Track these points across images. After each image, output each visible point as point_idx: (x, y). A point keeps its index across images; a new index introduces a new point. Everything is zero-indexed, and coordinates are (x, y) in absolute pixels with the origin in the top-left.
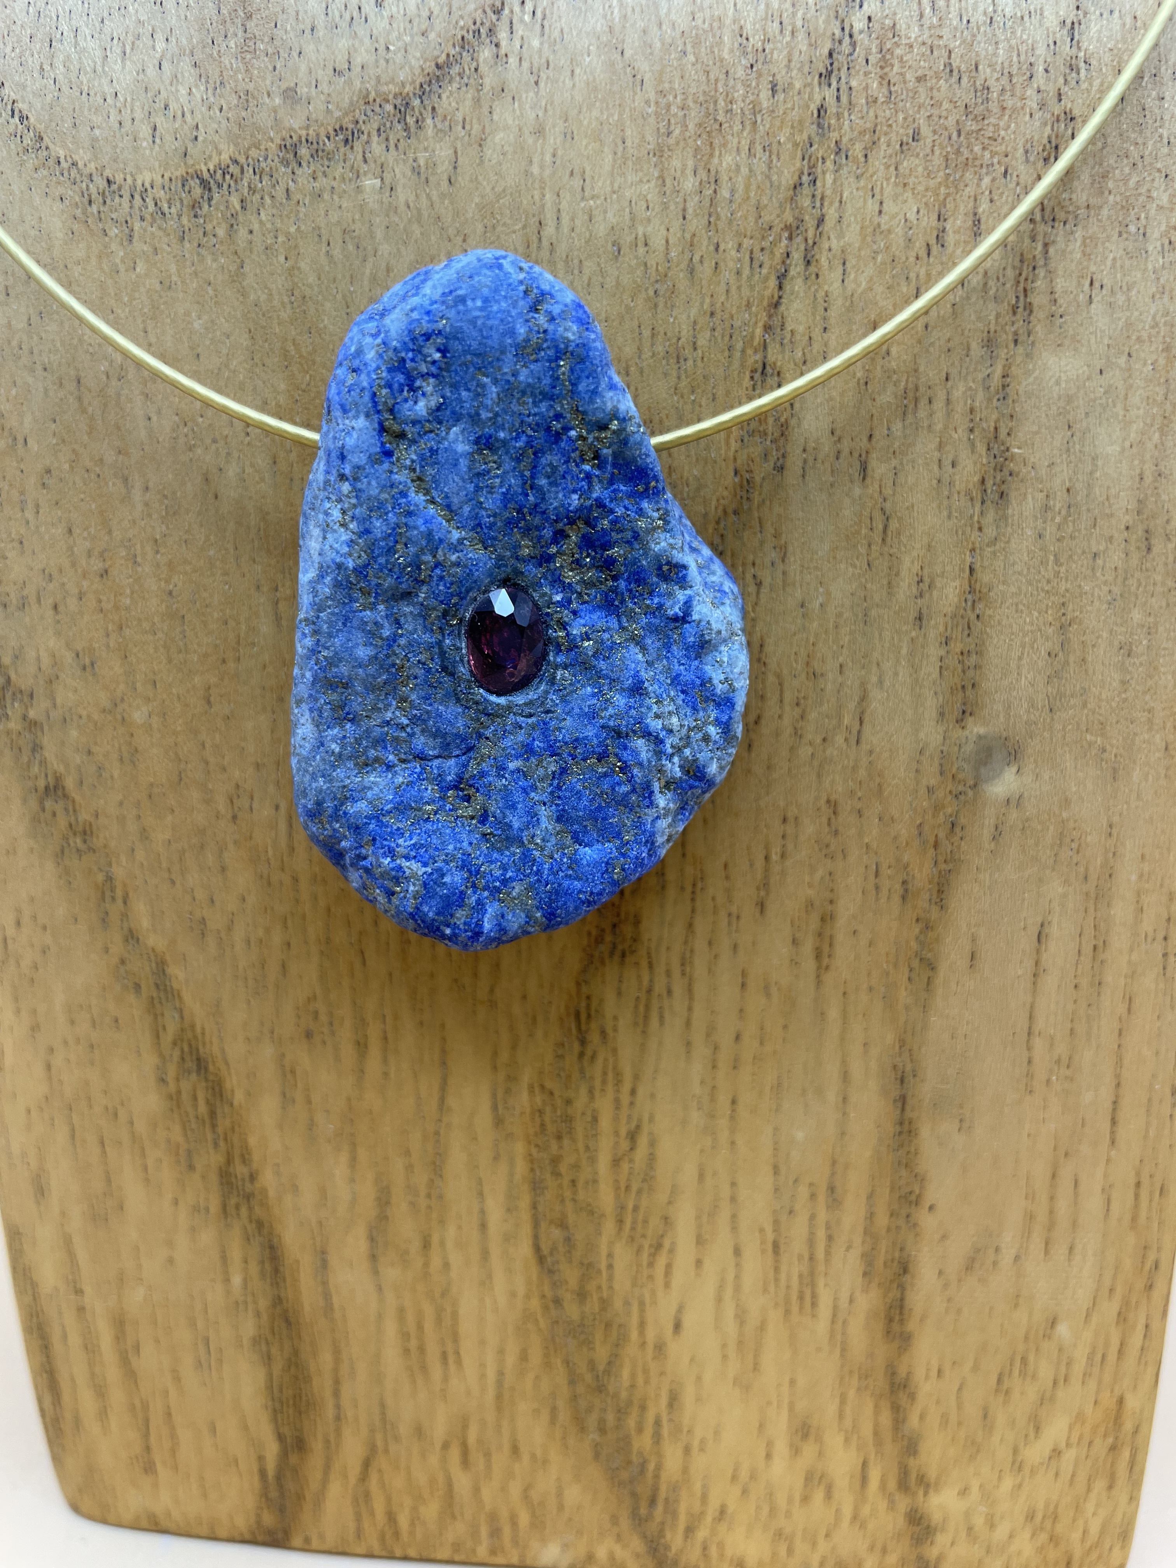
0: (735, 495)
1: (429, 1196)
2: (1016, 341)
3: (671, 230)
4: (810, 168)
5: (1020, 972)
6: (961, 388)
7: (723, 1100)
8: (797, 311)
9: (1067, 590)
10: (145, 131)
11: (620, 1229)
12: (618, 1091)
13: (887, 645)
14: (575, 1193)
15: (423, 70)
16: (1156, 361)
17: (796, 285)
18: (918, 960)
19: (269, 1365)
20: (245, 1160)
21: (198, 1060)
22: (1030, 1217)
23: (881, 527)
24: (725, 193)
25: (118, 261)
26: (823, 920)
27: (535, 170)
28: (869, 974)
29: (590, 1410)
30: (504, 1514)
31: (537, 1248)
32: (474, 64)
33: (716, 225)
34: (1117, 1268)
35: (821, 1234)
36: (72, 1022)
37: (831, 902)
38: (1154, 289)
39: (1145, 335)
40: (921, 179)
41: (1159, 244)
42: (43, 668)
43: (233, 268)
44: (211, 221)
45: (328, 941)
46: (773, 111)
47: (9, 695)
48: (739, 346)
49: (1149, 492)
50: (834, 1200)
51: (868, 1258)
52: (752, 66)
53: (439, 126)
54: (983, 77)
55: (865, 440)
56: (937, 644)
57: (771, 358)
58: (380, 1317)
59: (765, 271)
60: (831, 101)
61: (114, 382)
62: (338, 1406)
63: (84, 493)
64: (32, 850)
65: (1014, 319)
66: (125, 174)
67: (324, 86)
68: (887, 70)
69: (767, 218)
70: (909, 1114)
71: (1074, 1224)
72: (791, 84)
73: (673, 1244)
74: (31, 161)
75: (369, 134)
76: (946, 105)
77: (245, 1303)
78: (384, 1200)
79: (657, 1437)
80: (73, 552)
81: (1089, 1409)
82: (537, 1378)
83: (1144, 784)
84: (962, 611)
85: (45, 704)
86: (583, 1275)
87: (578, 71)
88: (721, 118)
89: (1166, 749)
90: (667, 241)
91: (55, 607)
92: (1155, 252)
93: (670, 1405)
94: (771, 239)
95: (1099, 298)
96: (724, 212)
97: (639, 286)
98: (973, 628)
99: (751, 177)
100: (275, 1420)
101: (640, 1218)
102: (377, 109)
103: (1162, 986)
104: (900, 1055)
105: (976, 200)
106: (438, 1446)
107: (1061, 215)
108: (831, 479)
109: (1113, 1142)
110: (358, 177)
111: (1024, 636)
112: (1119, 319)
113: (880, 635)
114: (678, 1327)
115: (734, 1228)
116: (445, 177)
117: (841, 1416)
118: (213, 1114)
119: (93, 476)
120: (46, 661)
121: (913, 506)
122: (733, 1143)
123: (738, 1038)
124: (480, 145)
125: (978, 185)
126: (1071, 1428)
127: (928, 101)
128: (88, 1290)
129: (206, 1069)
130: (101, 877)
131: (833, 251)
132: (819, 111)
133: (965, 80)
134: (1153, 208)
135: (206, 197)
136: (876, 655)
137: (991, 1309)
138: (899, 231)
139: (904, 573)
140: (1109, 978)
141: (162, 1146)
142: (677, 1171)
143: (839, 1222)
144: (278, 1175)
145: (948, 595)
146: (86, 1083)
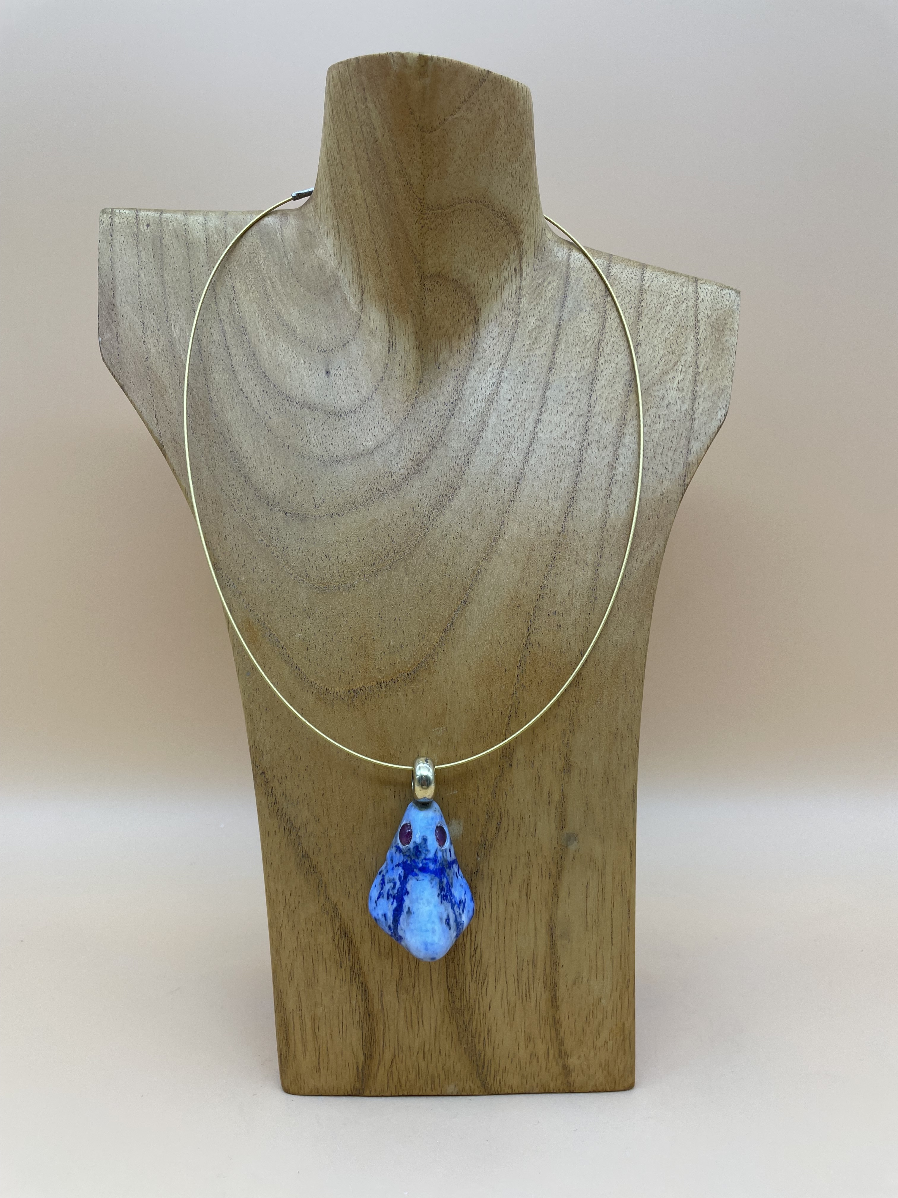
2: (571, 732)
3: (480, 706)
4: (516, 690)
5: (582, 897)
6: (557, 745)
7: (502, 938)
8: (514, 726)
9: (587, 794)
10: (337, 676)
11: (472, 979)
12: (471, 937)
13: (541, 810)
15: (414, 665)
16: (607, 735)
17: (514, 719)
18: (554, 895)
19: (362, 1030)
20: (359, 964)
21: (346, 933)
22: (591, 968)
23: (537, 779)
24: (494, 696)
25: (329, 711)
26: (527, 885)
27: (445, 691)
28: (541, 899)
29: (463, 1037)
30: (436, 1075)
31: (448, 986)
32: (428, 664)
33: (492, 704)
34: (617, 982)
35: (531, 976)
36: (306, 924)
37: (530, 880)
38: (605, 717)
39: (604, 728)
40: (545, 692)
41: (606, 705)
43: (362, 715)
44: (356, 701)
46: (506, 676)
50: (534, 965)
51: (545, 983)
52: (500, 665)
53: (419, 680)
56: (554, 810)
59: (505, 716)
60: (521, 673)
62: (384, 1042)
64: (296, 873)
65: (570, 727)
66: (332, 688)
67: (388, 668)
68: (535, 665)
69: (505, 702)
70: (554, 939)
71: (603, 968)
72: (510, 669)
73: (488, 982)
74: (303, 681)
75: (400, 681)
77: (356, 1009)
79: (484, 1044)
81: (614, 1027)
82: (447, 1028)
84: (560, 801)
85: (303, 831)
86: (461, 993)
88: (492, 677)
90: (479, 708)
91: (308, 804)
93: (488, 1034)
96: (494, 701)
98: (563, 805)
100: (363, 1048)
101: (478, 974)
102: (402, 674)
104: (551, 921)
106: (415, 1054)
109: (612, 944)
113: (539, 807)
114: (490, 1008)
115: (506, 976)
117: (540, 1033)
118: (349, 950)
120: (304, 819)
121: (546, 774)
122: (505, 950)
123: (505, 919)
124: (430, 685)
126: (610, 1033)
128: (303, 1009)
129: (347, 936)
130: (318, 880)
131: (522, 707)
132: (517, 676)
135: (355, 696)
136: (538, 812)
137: (582, 996)
139: (544, 791)
140: (607, 898)
141: (332, 960)
142: (489, 959)
143: (536, 972)
144: (369, 967)
145: (556, 796)
146: (309, 942)
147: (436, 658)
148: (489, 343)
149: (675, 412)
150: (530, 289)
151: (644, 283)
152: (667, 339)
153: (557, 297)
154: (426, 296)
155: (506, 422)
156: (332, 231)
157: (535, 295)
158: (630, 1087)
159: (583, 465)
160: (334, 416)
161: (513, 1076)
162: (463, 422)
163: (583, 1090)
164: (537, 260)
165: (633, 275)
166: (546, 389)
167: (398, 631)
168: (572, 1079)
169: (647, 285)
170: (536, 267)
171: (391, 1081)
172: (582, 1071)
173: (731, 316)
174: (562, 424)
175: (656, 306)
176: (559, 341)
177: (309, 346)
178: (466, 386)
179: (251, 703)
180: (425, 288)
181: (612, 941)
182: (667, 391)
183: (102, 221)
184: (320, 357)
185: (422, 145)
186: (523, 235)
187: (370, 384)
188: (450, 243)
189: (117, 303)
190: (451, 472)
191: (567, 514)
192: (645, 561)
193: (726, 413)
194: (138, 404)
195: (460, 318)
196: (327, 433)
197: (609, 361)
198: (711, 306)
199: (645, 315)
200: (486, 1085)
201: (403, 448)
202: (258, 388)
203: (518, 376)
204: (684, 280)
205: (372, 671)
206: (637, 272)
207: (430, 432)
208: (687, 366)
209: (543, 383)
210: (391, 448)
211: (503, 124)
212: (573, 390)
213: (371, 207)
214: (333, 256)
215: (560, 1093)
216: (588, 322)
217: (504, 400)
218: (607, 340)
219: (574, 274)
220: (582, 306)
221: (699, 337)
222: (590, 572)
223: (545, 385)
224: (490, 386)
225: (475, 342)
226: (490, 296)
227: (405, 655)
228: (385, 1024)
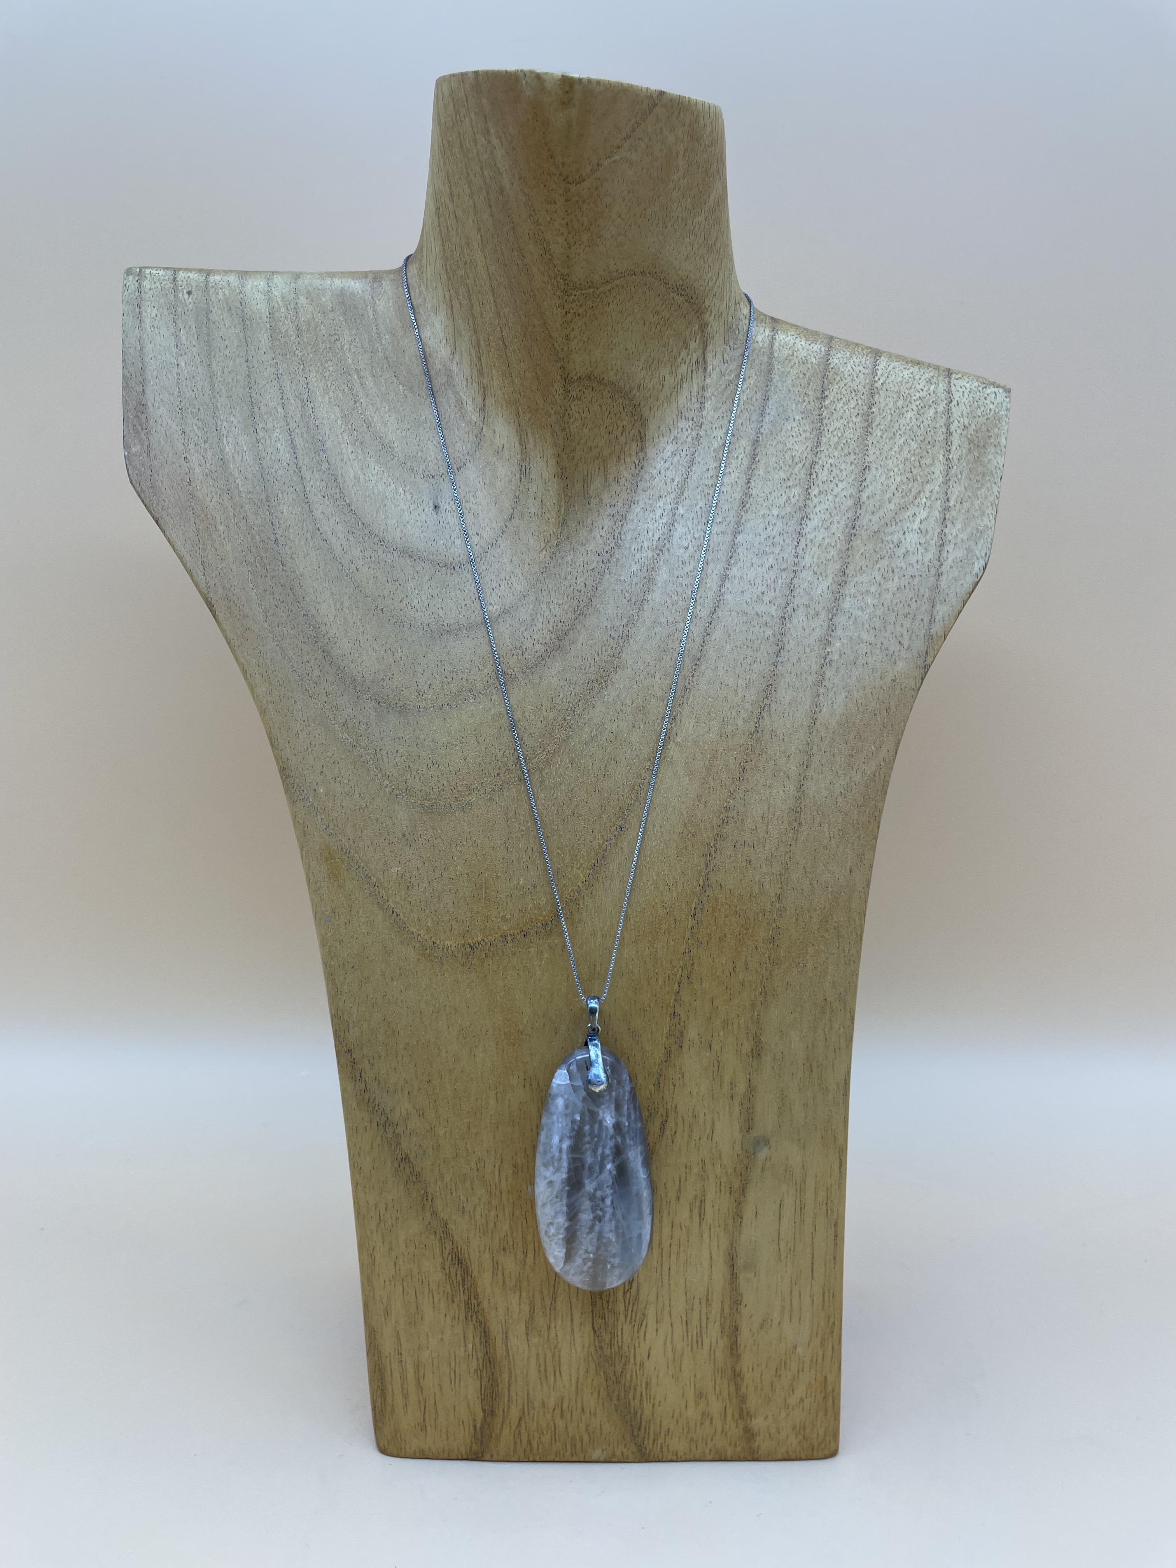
0: (665, 1058)
2: (762, 1004)
3: (641, 968)
4: (689, 947)
5: (774, 1218)
6: (743, 1020)
7: (666, 1268)
8: (685, 995)
9: (783, 1086)
10: (448, 926)
11: (626, 1320)
13: (721, 1106)
14: (608, 1308)
15: (552, 912)
17: (685, 986)
18: (736, 1215)
19: (481, 1380)
20: (476, 1298)
21: (459, 1260)
22: (783, 1308)
23: (716, 1066)
24: (659, 955)
25: (437, 971)
26: (701, 1202)
28: (718, 1221)
29: (613, 1392)
30: (578, 1437)
31: (593, 1328)
32: (570, 911)
33: (656, 966)
34: (818, 1326)
35: (704, 1317)
36: (407, 1247)
37: (704, 1196)
40: (727, 950)
44: (474, 960)
46: (676, 928)
47: (387, 1125)
48: (666, 1006)
50: (709, 1304)
51: (722, 1326)
52: (667, 913)
55: (710, 1037)
56: (739, 1105)
57: (676, 1011)
58: (529, 1358)
59: (674, 981)
60: (695, 924)
61: (435, 1013)
62: (509, 1396)
64: (394, 1181)
65: (761, 996)
66: (440, 941)
67: (516, 916)
69: (674, 963)
70: (735, 1271)
71: (800, 1309)
72: (681, 919)
73: (647, 1324)
75: (533, 933)
76: (735, 925)
77: (473, 1355)
78: (532, 1312)
79: (641, 1400)
80: (416, 1073)
81: (813, 1381)
82: (593, 1380)
84: (747, 1094)
85: (403, 1128)
86: (612, 1337)
90: (639, 971)
91: (409, 1093)
93: (646, 1388)
94: (676, 971)
95: (789, 988)
96: (659, 962)
98: (751, 1100)
100: (482, 1403)
101: (634, 1315)
102: (535, 925)
104: (731, 1249)
106: (551, 1411)
107: (777, 961)
108: (699, 1050)
109: (813, 1278)
110: (529, 948)
111: (769, 1102)
113: (718, 1103)
114: (649, 1356)
115: (670, 1317)
117: (715, 1388)
118: (464, 1280)
120: (404, 1113)
121: (728, 1059)
122: (669, 1284)
123: (670, 1245)
126: (806, 1390)
127: (729, 924)
128: (403, 1353)
129: (462, 1263)
130: (423, 1192)
131: (698, 974)
135: (472, 952)
136: (717, 1109)
137: (771, 1343)
138: (720, 967)
139: (726, 1082)
140: (807, 1219)
141: (442, 1293)
142: (648, 1295)
143: (711, 1313)
144: (489, 1303)
145: (741, 1088)
146: (411, 1270)
147: (582, 904)
148: (658, 467)
149: (915, 564)
150: (717, 389)
151: (876, 379)
152: (906, 459)
153: (754, 399)
154: (572, 406)
155: (680, 580)
156: (443, 307)
157: (724, 398)
158: (833, 1454)
159: (785, 640)
160: (444, 568)
161: (679, 1440)
162: (622, 578)
163: (770, 1457)
164: (728, 347)
165: (861, 368)
166: (736, 532)
167: (530, 867)
168: (757, 1444)
169: (881, 381)
170: (726, 357)
171: (518, 1442)
172: (770, 1434)
173: (996, 425)
174: (758, 581)
175: (892, 412)
176: (756, 464)
177: (412, 469)
178: (625, 529)
179: (332, 958)
180: (570, 395)
181: (812, 1275)
182: (904, 534)
183: (127, 285)
184: (426, 485)
185: (567, 201)
186: (708, 314)
187: (494, 525)
188: (606, 333)
189: (149, 403)
190: (604, 649)
191: (762, 708)
192: (869, 773)
193: (986, 565)
194: (179, 545)
195: (619, 433)
196: (435, 593)
197: (824, 492)
198: (969, 412)
199: (877, 426)
200: (644, 1450)
201: (539, 615)
202: (340, 527)
203: (699, 513)
204: (932, 374)
205: (494, 919)
206: (868, 362)
207: (575, 592)
208: (932, 499)
209: (732, 524)
210: (524, 614)
211: (681, 164)
212: (774, 533)
213: (497, 280)
214: (444, 341)
215: (740, 1460)
216: (797, 437)
217: (679, 548)
218: (823, 462)
219: (779, 367)
220: (790, 411)
221: (950, 458)
222: (792, 788)
223: (736, 526)
224: (660, 528)
225: (640, 466)
226: (661, 402)
227: (540, 899)
228: (511, 1373)
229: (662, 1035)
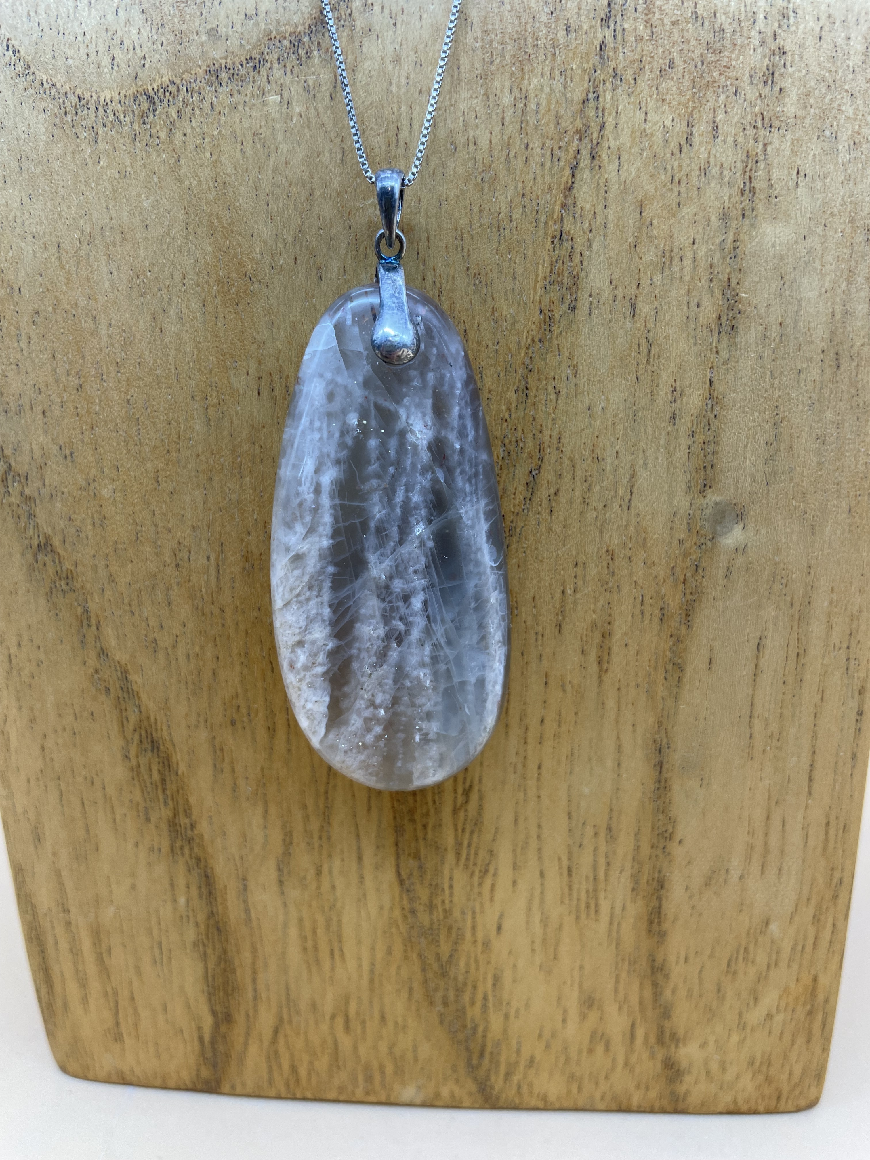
0: (541, 328)
1: (320, 838)
2: (743, 215)
3: (493, 134)
4: (594, 87)
5: (744, 673)
6: (704, 250)
7: (532, 766)
8: (585, 193)
9: (779, 397)
10: (106, 60)
11: (458, 859)
13: (650, 437)
14: (426, 834)
15: (311, 15)
16: (844, 229)
17: (585, 174)
18: (671, 665)
19: (205, 961)
20: (187, 813)
21: (152, 742)
22: (751, 848)
24: (533, 107)
25: (87, 156)
26: (603, 636)
27: (394, 89)
28: (636, 675)
29: (436, 989)
30: (376, 1065)
31: (399, 874)
32: (349, 11)
33: (526, 129)
34: (812, 884)
35: (602, 861)
36: (60, 716)
37: (609, 623)
38: (843, 178)
39: (836, 210)
40: (675, 96)
41: (846, 145)
42: (35, 457)
43: (172, 161)
44: (155, 127)
45: (247, 654)
46: (568, 46)
47: (10, 477)
48: (543, 218)
49: (839, 325)
50: (611, 837)
51: (635, 879)
52: (552, 13)
53: (323, 56)
54: (719, 22)
55: (634, 287)
56: (686, 436)
57: (566, 228)
58: (285, 925)
59: (561, 164)
60: (609, 38)
61: (85, 246)
62: (255, 990)
63: (63, 328)
64: (29, 591)
65: (742, 199)
66: (92, 92)
67: (238, 27)
68: (650, 16)
69: (563, 125)
70: (664, 775)
71: (782, 852)
72: (580, 27)
73: (496, 869)
74: (22, 83)
75: (271, 61)
76: (693, 42)
77: (188, 917)
78: (288, 840)
79: (485, 1008)
80: (56, 372)
81: (792, 985)
82: (399, 968)
83: (833, 537)
84: (704, 413)
85: (38, 484)
86: (432, 893)
87: (424, 16)
88: (529, 51)
89: (850, 511)
90: (491, 142)
91: (44, 412)
92: (844, 150)
93: (494, 985)
94: (566, 140)
95: (803, 184)
96: (532, 121)
97: (470, 175)
98: (712, 425)
99: (550, 95)
100: (210, 1000)
101: (472, 852)
102: (277, 44)
103: (845, 681)
104: (659, 732)
105: (714, 112)
106: (327, 1018)
107: (776, 123)
108: (610, 316)
109: (810, 794)
110: (263, 94)
111: (748, 430)
112: (818, 199)
113: (645, 430)
114: (499, 929)
115: (540, 858)
116: (328, 94)
117: (616, 991)
118: (163, 781)
119: (70, 316)
121: (669, 336)
122: (539, 797)
123: (542, 721)
124: (353, 70)
125: (716, 101)
126: (780, 998)
127: (680, 39)
128: (73, 909)
129: (158, 748)
130: (80, 610)
131: (611, 150)
132: (601, 46)
133: (707, 24)
134: (842, 118)
135: (151, 109)
136: (642, 444)
137: (723, 913)
138: (659, 134)
139: (662, 385)
140: (808, 677)
141: (127, 804)
143: (614, 853)
144: (211, 824)
145: (694, 401)
158: (810, 1104)
161: (550, 1075)
168: (684, 1086)
172: (708, 1072)
200: (489, 1090)
205: (195, 37)
228: (256, 951)
229: (536, 282)
